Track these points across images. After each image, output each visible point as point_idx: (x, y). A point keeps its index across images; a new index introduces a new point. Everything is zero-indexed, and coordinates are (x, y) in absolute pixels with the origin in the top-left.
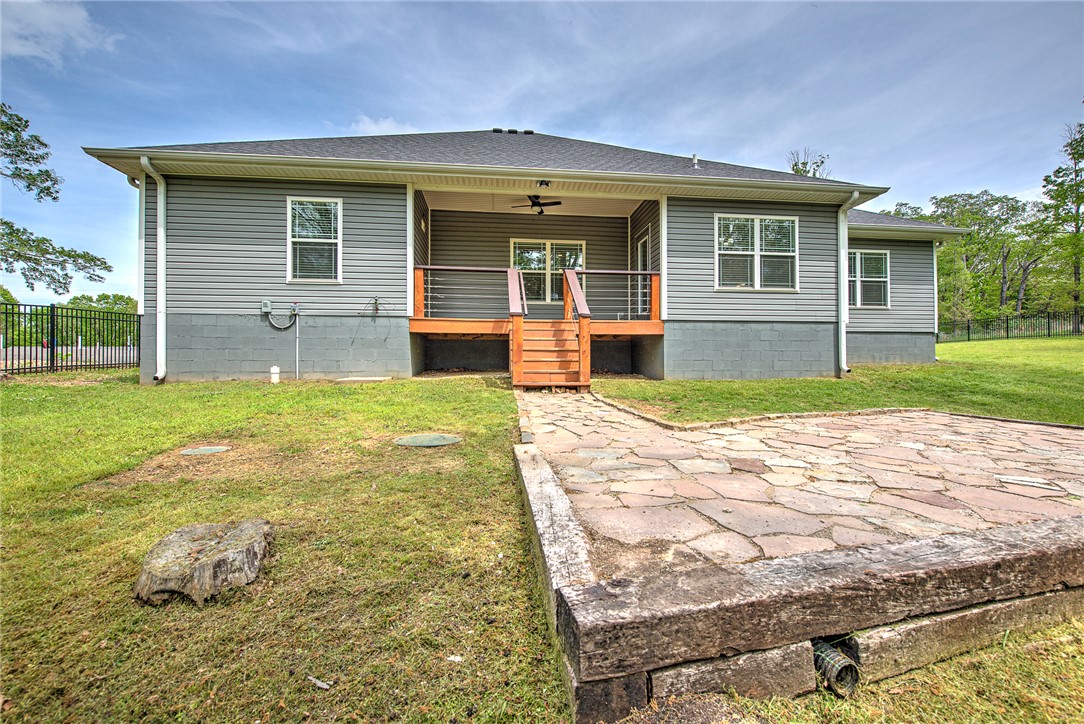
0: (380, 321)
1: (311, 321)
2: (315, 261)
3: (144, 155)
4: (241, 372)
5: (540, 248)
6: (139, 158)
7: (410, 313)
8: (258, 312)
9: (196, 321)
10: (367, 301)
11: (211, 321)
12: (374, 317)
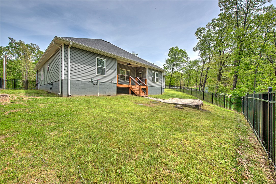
0: (112, 84)
1: (100, 83)
2: (101, 71)
3: (71, 42)
4: (87, 94)
5: (124, 71)
6: (70, 42)
7: (117, 83)
8: (90, 81)
9: (77, 82)
10: (110, 80)
11: (81, 82)
12: (111, 83)
